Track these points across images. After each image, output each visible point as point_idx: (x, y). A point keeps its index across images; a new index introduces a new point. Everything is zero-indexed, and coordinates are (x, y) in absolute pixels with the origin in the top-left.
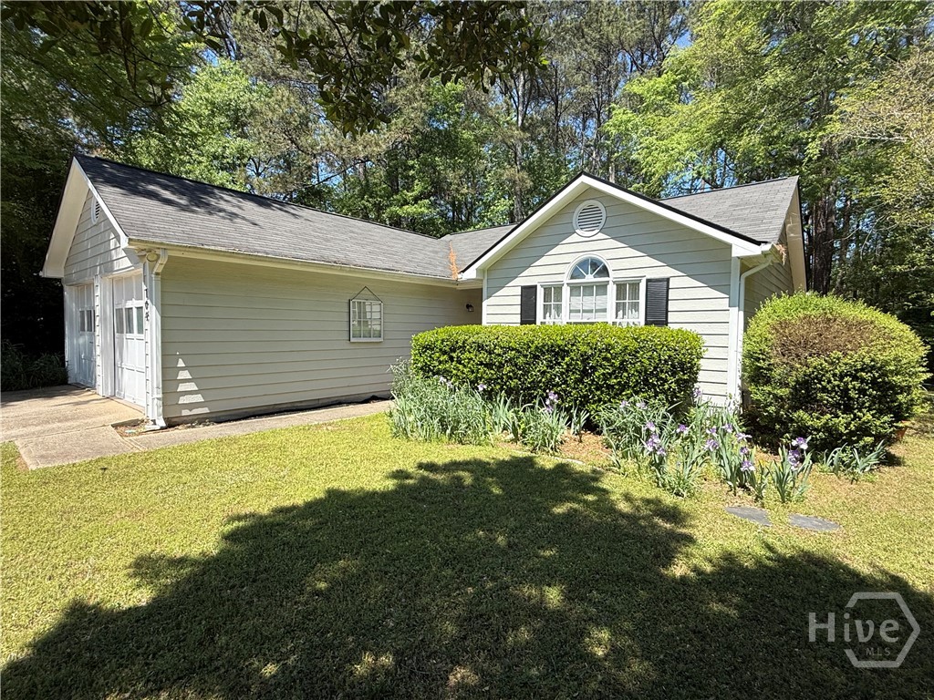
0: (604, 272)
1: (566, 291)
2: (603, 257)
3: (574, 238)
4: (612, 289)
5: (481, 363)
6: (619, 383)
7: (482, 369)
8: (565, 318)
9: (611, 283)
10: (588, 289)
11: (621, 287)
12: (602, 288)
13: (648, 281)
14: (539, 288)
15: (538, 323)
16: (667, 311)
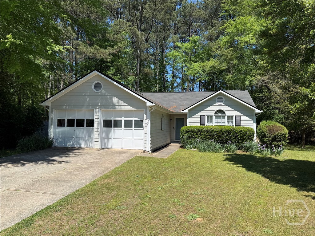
0: (224, 113)
1: (214, 117)
2: (224, 110)
3: (216, 104)
4: (226, 117)
5: (208, 135)
6: (244, 138)
7: (208, 136)
8: (214, 124)
9: (226, 116)
10: (220, 117)
11: (228, 117)
12: (224, 117)
13: (236, 116)
14: (206, 116)
15: (206, 125)
16: (240, 123)
